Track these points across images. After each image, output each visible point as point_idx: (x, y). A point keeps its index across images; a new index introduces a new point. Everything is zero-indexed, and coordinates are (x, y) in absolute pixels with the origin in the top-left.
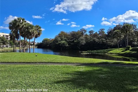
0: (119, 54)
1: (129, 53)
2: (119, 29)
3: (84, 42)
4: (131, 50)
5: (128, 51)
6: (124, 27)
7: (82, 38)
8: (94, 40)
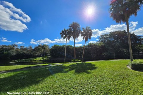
0: (40, 61)
1: (45, 60)
2: (41, 47)
3: (14, 54)
6: (44, 46)
7: (12, 50)
8: (24, 53)
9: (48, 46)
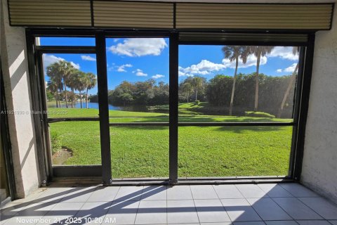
0: (188, 109)
1: (196, 108)
2: (189, 81)
3: (152, 96)
4: (199, 105)
5: (196, 106)
6: (194, 80)
7: (149, 90)
8: (164, 94)
9: (203, 79)
